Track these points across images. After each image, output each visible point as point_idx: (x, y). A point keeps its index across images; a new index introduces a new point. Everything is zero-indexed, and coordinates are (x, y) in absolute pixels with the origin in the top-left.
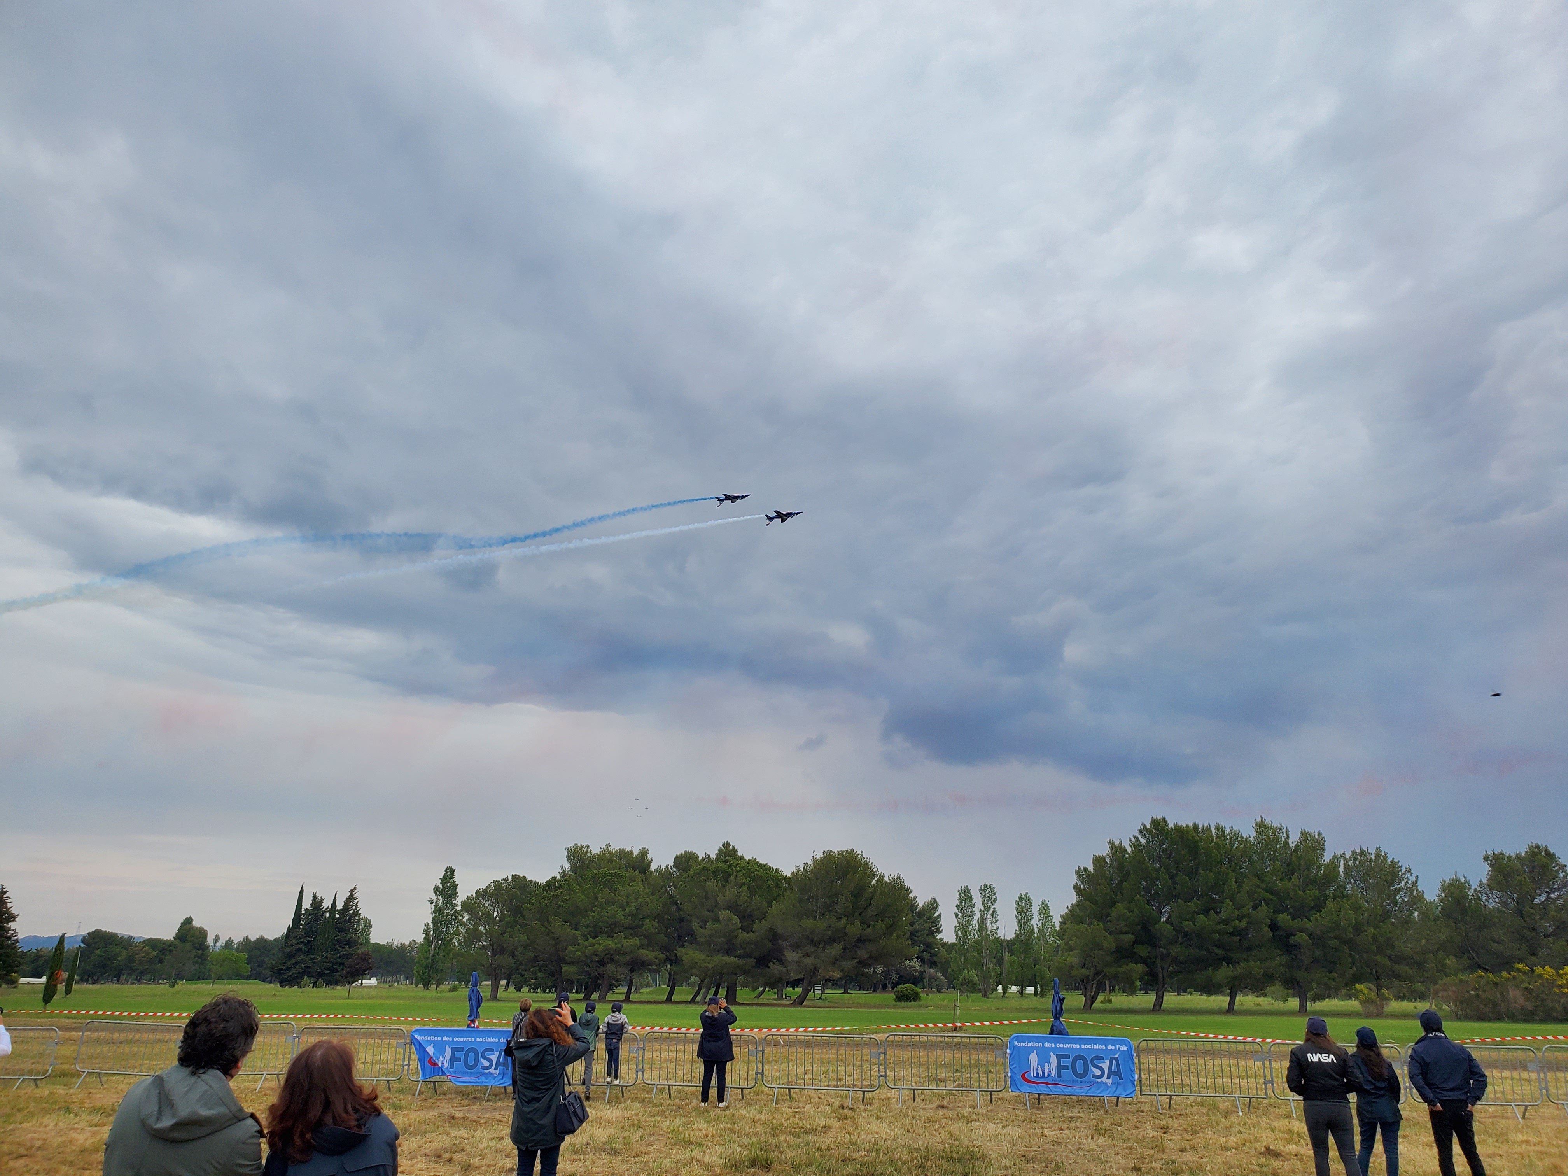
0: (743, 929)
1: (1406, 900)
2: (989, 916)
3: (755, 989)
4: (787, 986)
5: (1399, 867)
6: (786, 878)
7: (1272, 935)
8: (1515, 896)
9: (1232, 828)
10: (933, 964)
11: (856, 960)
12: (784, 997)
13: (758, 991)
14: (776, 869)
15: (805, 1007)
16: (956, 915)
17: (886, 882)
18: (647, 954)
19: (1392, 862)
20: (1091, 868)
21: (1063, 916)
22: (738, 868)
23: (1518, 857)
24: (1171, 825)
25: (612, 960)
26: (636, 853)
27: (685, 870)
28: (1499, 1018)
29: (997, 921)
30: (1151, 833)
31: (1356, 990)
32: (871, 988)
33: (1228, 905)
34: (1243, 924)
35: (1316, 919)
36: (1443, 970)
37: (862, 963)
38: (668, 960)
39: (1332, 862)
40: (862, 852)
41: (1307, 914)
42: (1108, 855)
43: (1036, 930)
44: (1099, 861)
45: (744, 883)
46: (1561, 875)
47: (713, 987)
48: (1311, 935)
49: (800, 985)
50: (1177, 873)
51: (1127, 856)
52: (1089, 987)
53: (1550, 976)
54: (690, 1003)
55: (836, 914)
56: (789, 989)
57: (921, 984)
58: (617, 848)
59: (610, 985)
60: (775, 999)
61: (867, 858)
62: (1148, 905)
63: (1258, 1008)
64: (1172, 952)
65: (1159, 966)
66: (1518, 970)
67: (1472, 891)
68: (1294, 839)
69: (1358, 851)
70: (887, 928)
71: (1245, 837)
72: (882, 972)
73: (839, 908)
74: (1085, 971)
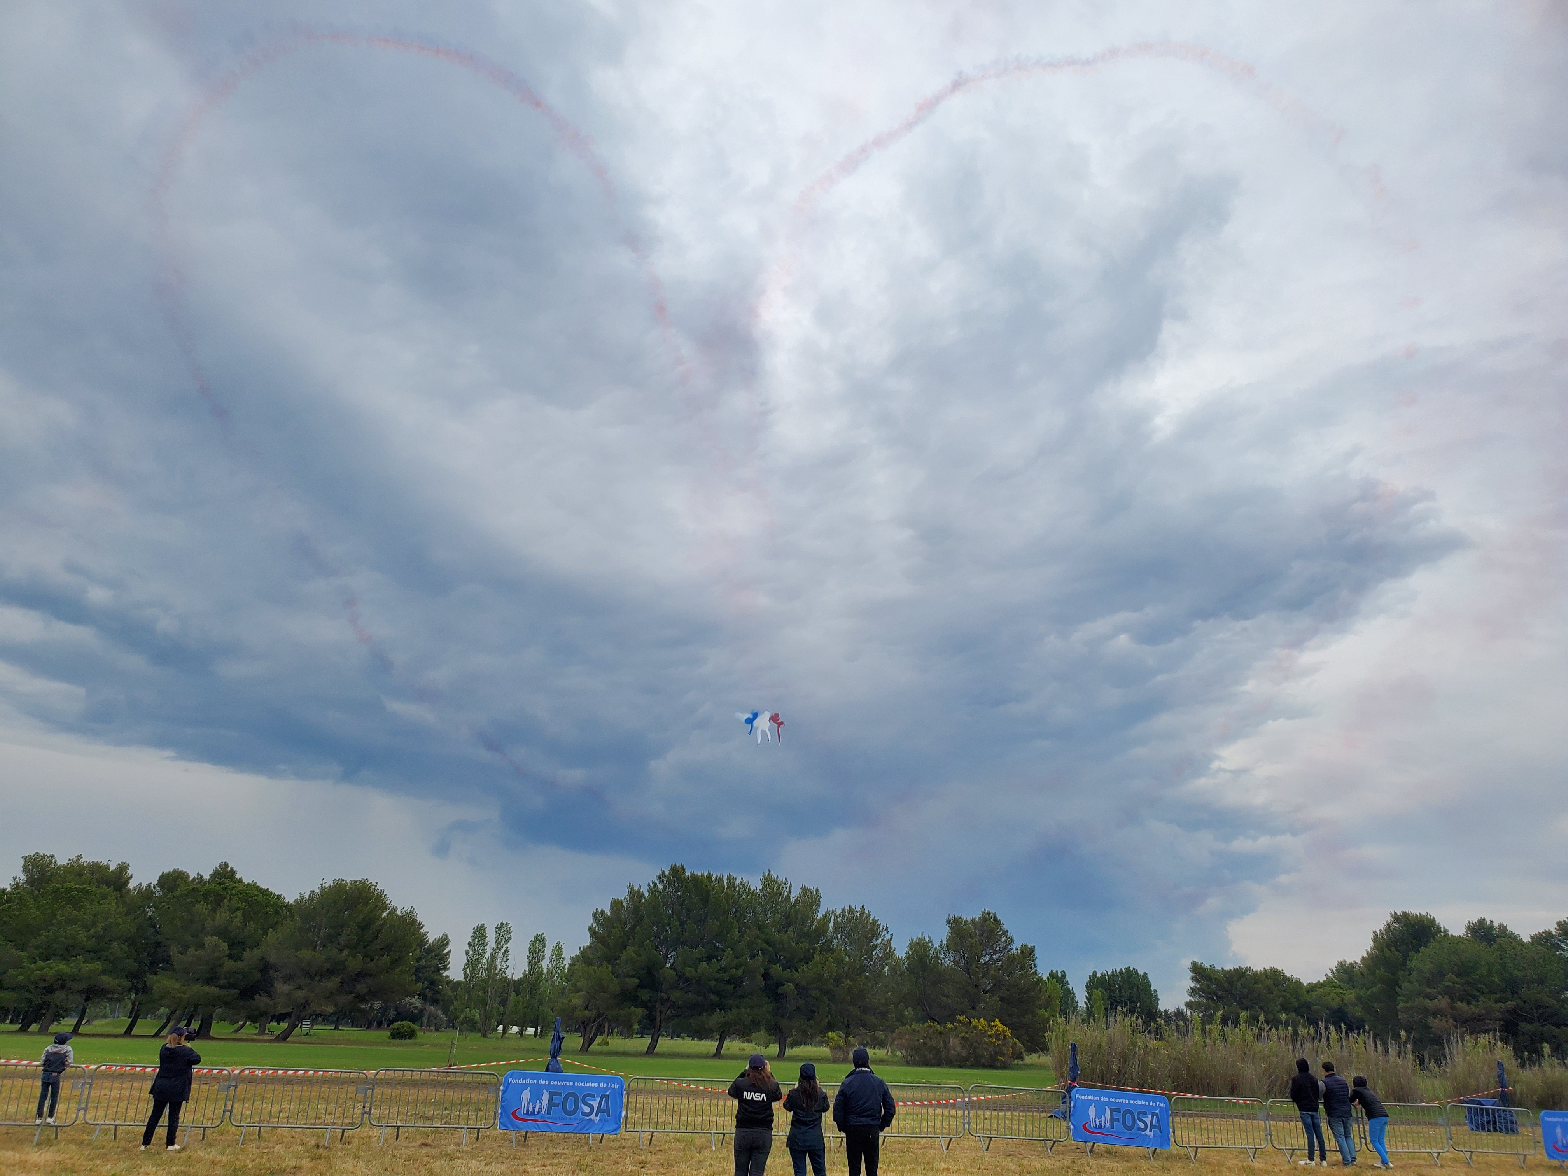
0: (230, 957)
1: (880, 956)
2: (501, 955)
3: (234, 1022)
4: (271, 1020)
5: (878, 925)
6: (288, 906)
7: (763, 984)
8: (966, 955)
9: (742, 879)
10: (435, 1002)
11: (353, 995)
12: (266, 1032)
13: (236, 1026)
14: (278, 895)
15: (289, 1042)
16: (467, 953)
17: (397, 915)
18: (107, 981)
19: (873, 920)
20: (608, 912)
21: (573, 958)
22: (234, 892)
23: (973, 921)
24: (688, 873)
25: (63, 987)
26: (113, 867)
27: (171, 890)
28: (939, 1064)
29: (507, 960)
30: (668, 879)
31: (828, 1037)
32: (365, 1025)
33: (729, 954)
34: (740, 972)
35: (803, 970)
36: (901, 1020)
37: (360, 998)
38: (134, 988)
39: (824, 917)
40: (377, 883)
41: (797, 965)
42: (625, 898)
43: (545, 971)
44: (616, 905)
45: (239, 907)
46: (1003, 940)
47: (184, 1020)
48: (797, 985)
49: (286, 1020)
50: (686, 921)
51: (643, 900)
52: (588, 1029)
53: (983, 1027)
54: (153, 1036)
55: (338, 946)
56: (274, 1024)
57: (419, 1023)
58: (90, 861)
59: (56, 1016)
60: (255, 1034)
61: (381, 890)
62: (656, 951)
63: (742, 1053)
64: (673, 998)
65: (658, 1011)
66: (960, 1021)
67: (933, 949)
68: (795, 893)
69: (847, 908)
70: (392, 963)
71: (753, 889)
72: (380, 1008)
73: (342, 940)
74: (587, 1013)
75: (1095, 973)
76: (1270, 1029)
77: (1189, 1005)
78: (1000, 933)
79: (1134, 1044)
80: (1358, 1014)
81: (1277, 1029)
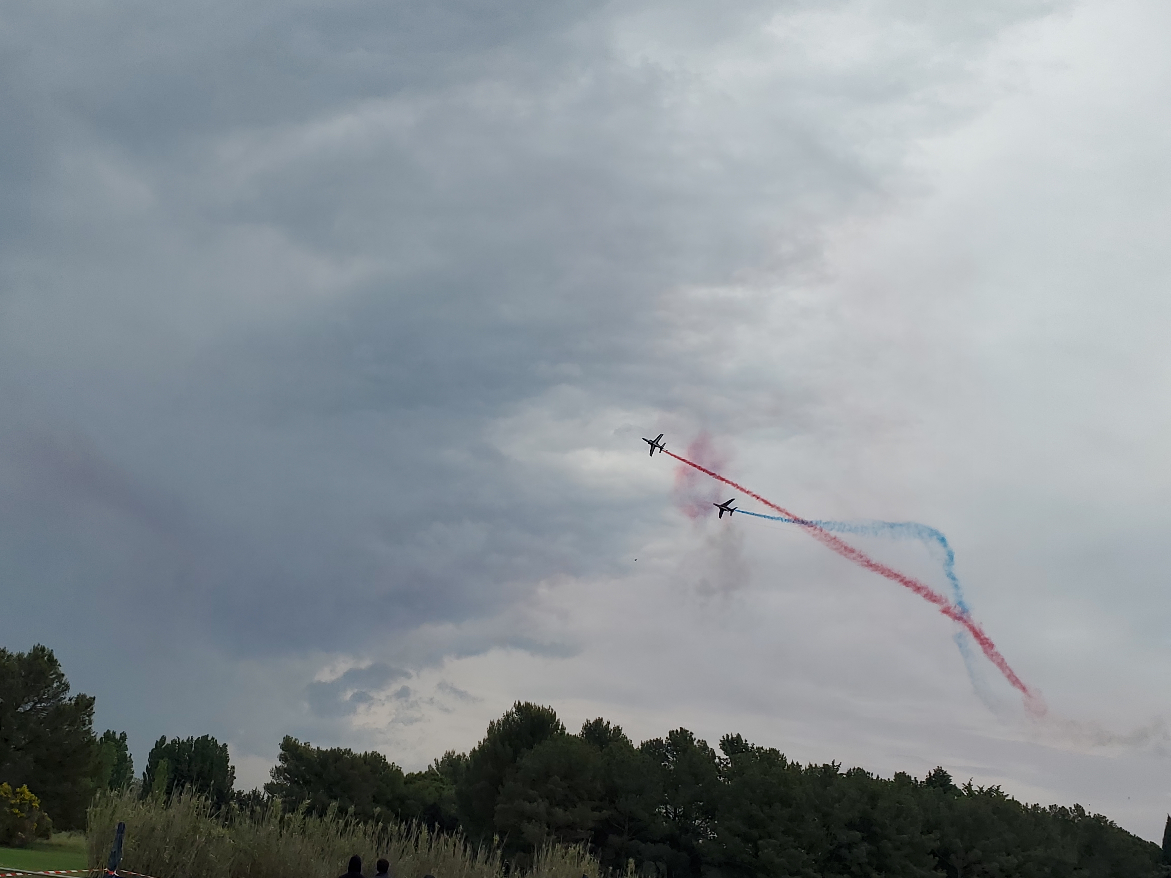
75: (163, 739)
76: (358, 823)
77: (268, 787)
78: (54, 676)
79: (196, 829)
80: (453, 812)
81: (366, 823)
